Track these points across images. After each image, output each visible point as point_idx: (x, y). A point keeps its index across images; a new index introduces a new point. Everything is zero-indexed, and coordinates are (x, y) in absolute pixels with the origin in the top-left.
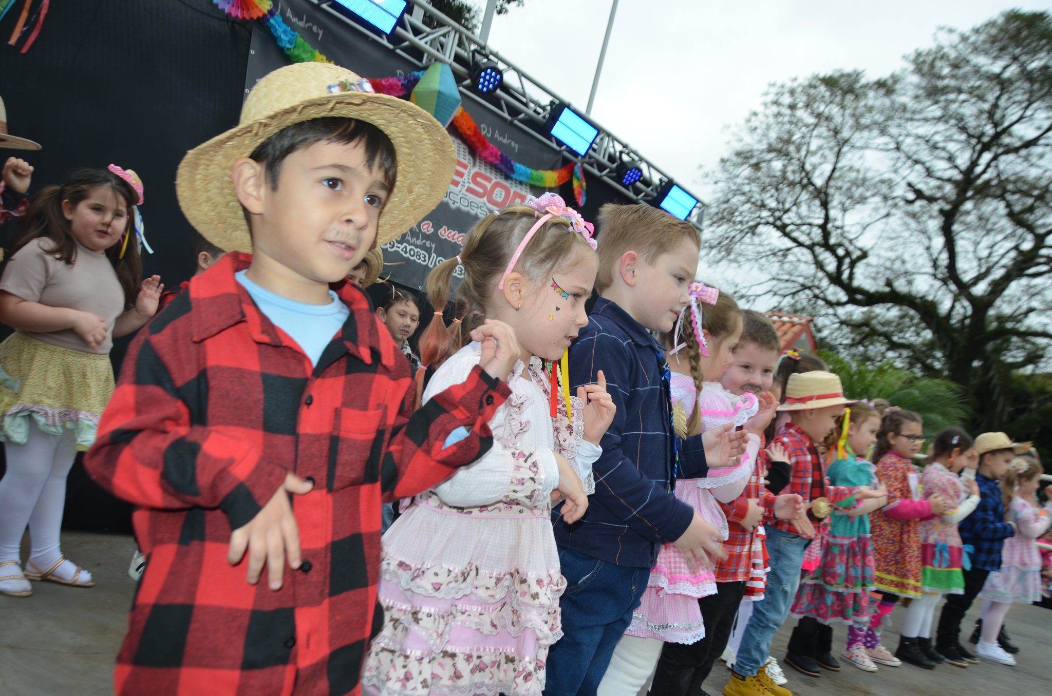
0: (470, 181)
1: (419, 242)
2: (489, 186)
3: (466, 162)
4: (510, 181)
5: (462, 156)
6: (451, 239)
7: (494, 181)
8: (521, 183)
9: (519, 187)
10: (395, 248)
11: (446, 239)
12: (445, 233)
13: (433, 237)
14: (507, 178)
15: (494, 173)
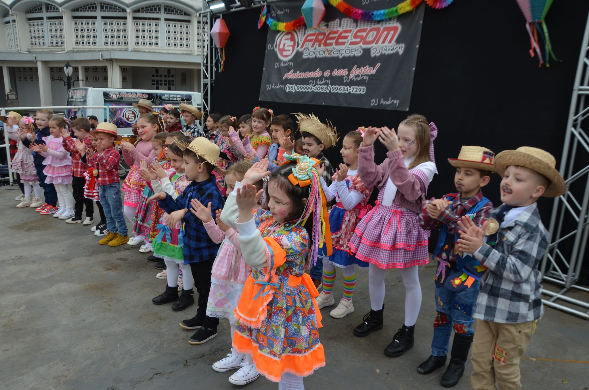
0: (352, 38)
1: (323, 82)
2: (364, 34)
3: (351, 28)
4: (381, 23)
5: (349, 26)
6: (339, 75)
7: (369, 28)
8: (390, 19)
9: (388, 23)
10: (312, 90)
11: (336, 76)
12: (336, 73)
13: (331, 77)
14: (379, 22)
15: (369, 24)
